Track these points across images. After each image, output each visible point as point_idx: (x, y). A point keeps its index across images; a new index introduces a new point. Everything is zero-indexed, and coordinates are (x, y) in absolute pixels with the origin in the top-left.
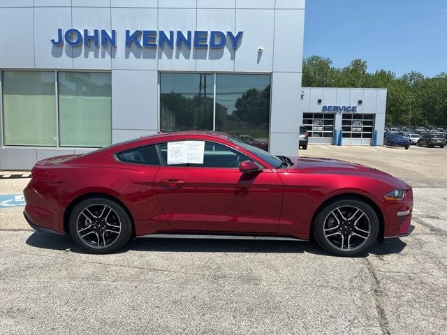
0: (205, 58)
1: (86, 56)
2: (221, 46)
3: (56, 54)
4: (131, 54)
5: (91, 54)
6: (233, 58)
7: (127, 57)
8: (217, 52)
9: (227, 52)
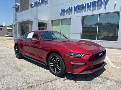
0: (95, 10)
1: (66, 15)
2: (101, 5)
3: (61, 15)
4: (76, 12)
5: (67, 14)
6: (105, 8)
7: (75, 13)
8: (99, 7)
9: (103, 6)
